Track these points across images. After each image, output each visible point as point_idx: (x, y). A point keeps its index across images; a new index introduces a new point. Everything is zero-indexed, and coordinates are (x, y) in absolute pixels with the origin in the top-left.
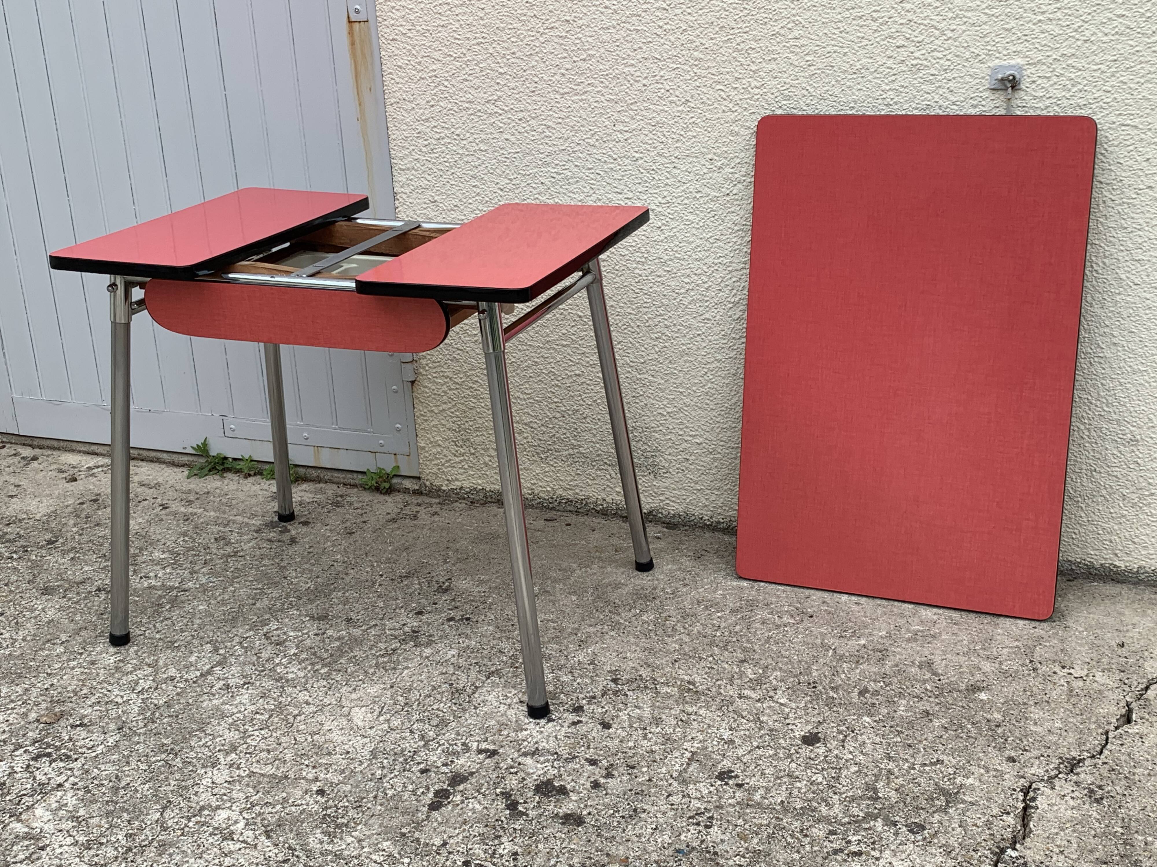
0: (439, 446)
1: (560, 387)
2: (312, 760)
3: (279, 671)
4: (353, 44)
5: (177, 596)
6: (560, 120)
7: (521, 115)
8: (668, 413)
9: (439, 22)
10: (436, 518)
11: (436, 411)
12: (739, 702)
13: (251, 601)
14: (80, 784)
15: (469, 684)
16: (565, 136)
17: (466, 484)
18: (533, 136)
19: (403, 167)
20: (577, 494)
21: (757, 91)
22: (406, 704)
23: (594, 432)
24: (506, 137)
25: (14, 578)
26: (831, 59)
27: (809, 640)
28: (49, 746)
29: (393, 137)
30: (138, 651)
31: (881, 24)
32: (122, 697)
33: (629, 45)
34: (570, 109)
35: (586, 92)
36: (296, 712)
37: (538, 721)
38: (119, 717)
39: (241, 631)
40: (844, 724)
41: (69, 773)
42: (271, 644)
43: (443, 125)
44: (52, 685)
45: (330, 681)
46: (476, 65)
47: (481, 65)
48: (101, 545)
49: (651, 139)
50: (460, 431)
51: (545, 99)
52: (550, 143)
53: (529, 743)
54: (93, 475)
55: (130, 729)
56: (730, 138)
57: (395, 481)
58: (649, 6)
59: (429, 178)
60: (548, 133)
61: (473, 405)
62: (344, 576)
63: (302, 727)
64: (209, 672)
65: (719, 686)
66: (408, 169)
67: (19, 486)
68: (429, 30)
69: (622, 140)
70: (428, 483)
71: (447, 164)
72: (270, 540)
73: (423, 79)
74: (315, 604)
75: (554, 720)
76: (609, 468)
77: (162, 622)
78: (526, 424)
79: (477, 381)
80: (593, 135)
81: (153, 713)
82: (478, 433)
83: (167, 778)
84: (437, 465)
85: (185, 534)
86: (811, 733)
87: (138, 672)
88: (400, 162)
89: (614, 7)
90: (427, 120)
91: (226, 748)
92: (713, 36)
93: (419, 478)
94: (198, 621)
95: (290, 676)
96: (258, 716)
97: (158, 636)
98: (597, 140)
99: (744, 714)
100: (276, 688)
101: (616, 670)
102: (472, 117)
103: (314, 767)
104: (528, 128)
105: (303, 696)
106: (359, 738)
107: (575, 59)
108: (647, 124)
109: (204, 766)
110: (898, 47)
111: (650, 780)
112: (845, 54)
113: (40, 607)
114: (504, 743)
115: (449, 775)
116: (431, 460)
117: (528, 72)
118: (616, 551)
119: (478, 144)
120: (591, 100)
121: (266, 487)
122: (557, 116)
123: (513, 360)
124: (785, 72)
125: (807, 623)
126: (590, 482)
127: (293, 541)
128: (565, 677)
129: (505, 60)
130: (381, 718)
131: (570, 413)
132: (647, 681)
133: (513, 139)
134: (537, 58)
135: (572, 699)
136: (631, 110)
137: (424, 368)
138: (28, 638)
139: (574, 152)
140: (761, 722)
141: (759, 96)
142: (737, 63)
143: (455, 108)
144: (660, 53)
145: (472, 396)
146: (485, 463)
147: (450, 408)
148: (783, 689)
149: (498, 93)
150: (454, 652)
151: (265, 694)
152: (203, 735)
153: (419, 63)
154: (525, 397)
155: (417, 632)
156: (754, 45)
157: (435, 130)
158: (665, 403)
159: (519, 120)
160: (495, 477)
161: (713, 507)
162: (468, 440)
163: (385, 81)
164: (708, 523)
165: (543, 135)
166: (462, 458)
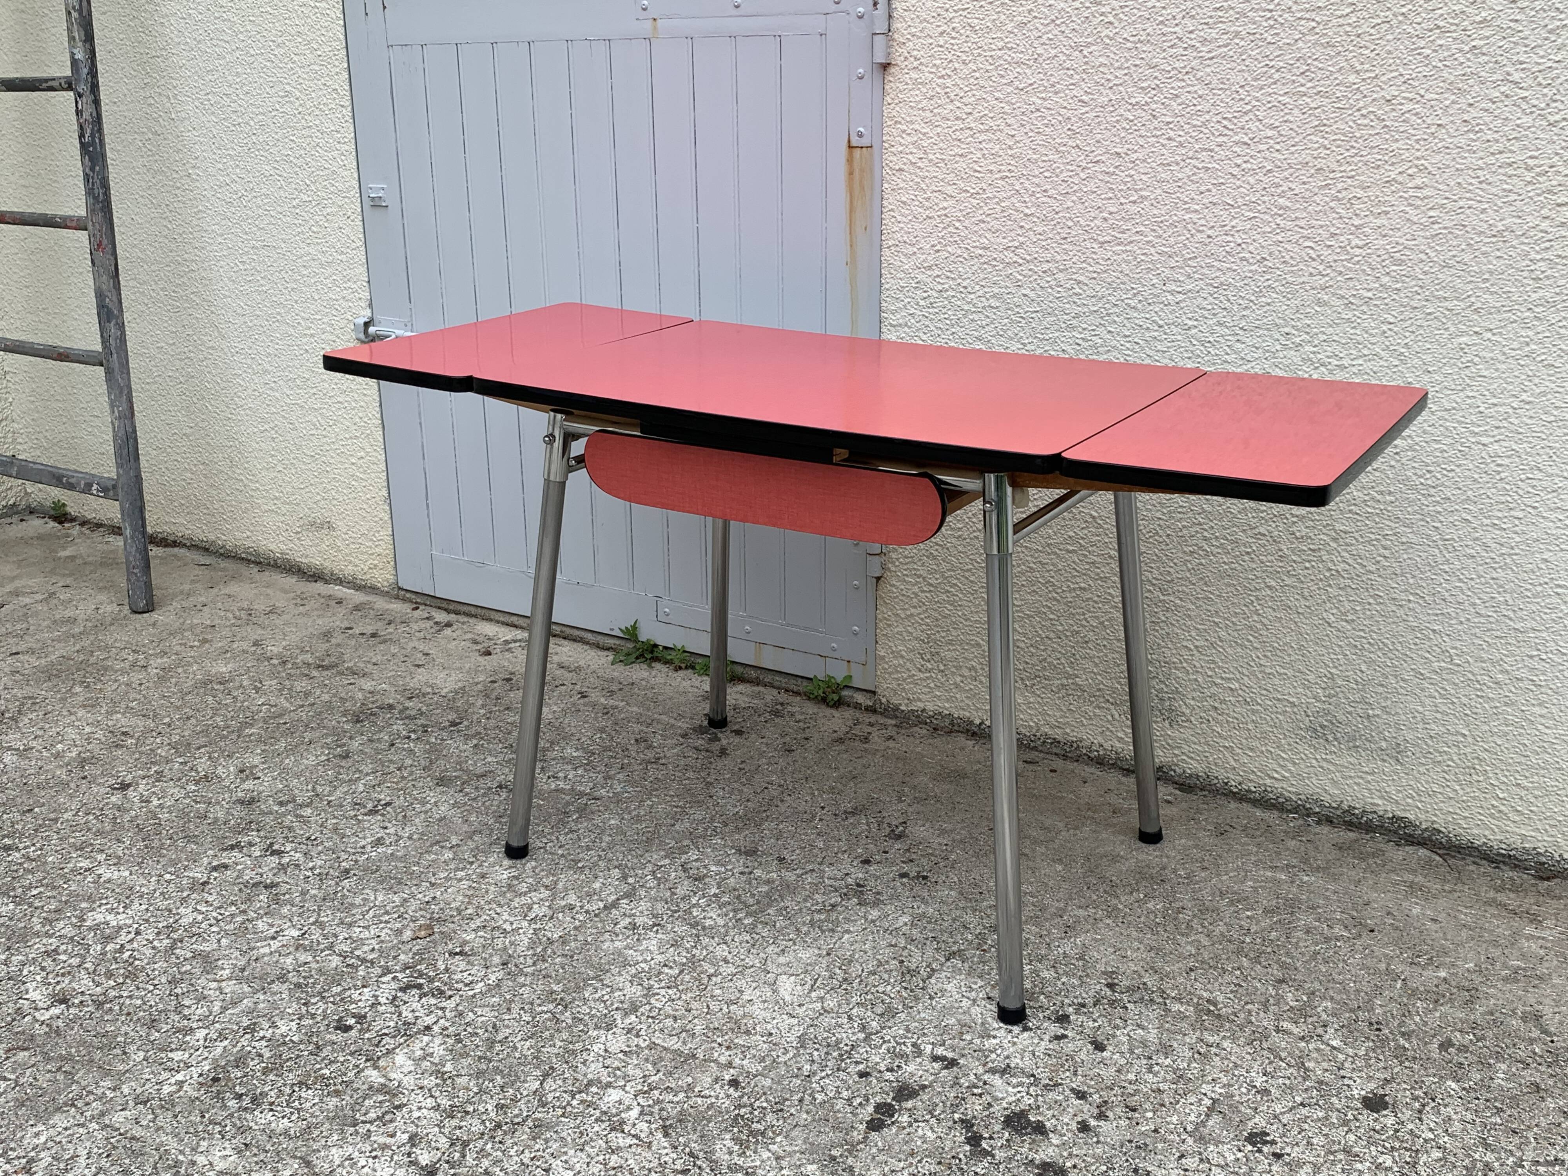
0: (902, 657)
1: (1058, 601)
2: (726, 1037)
3: (695, 914)
4: (851, 173)
5: (586, 804)
6: (1095, 275)
7: (1046, 266)
8: (1196, 647)
9: (956, 150)
10: (891, 743)
11: (903, 616)
12: (1276, 1038)
13: (669, 821)
14: (451, 1029)
15: (924, 964)
16: (1100, 294)
17: (930, 707)
18: (1059, 292)
19: (894, 323)
20: (1068, 734)
21: (1358, 251)
22: (845, 980)
24: (1025, 292)
25: (409, 762)
26: (1462, 216)
27: (1369, 962)
28: (421, 975)
29: (887, 286)
30: (536, 867)
31: (1539, 175)
32: (512, 924)
33: (1194, 187)
34: (1109, 262)
35: (1131, 242)
36: (712, 971)
37: (1010, 1027)
38: (505, 949)
39: (655, 856)
40: (1421, 1088)
41: (440, 1013)
42: (689, 877)
43: (949, 274)
44: (434, 898)
45: (754, 935)
46: (997, 203)
47: (1003, 204)
48: (509, 733)
49: (1210, 304)
50: (928, 642)
51: (1079, 248)
52: (1079, 302)
53: (998, 1056)
54: (508, 650)
55: (516, 965)
56: (1317, 308)
57: (845, 693)
58: (1225, 139)
60: (1078, 290)
61: (948, 612)
62: (779, 804)
63: (718, 992)
64: (615, 905)
65: (1250, 1012)
66: (900, 325)
67: (427, 654)
68: (943, 160)
69: (1172, 303)
70: (884, 700)
72: (697, 749)
73: (930, 218)
74: (743, 834)
75: (1031, 1030)
76: (1112, 707)
77: (566, 834)
79: (956, 585)
80: (1135, 295)
81: (545, 950)
83: (552, 1036)
84: (898, 679)
85: (602, 730)
86: (1375, 1095)
87: (533, 894)
88: (891, 316)
89: (1178, 139)
90: (930, 268)
91: (626, 1006)
92: (1306, 180)
93: (874, 693)
94: (607, 839)
95: (708, 923)
96: (666, 970)
97: (560, 852)
98: (1140, 301)
99: (1283, 1055)
100: (691, 936)
101: (1113, 972)
102: (985, 266)
103: (728, 1048)
104: (1053, 283)
105: (721, 951)
106: (785, 1017)
107: (1123, 200)
108: (1207, 285)
109: (597, 1027)
110: (1559, 205)
111: (1156, 1131)
112: (1484, 211)
113: (433, 801)
114: (966, 1052)
115: (895, 1084)
116: (890, 674)
117: (1061, 215)
118: (1114, 812)
119: (988, 300)
120: (1138, 252)
121: (697, 684)
122: (1091, 269)
124: (1399, 229)
125: (1366, 939)
126: (1085, 722)
127: (723, 752)
128: (1046, 972)
129: (1033, 199)
130: (814, 994)
131: (1068, 634)
132: (1153, 992)
133: (1032, 295)
134: (1074, 198)
135: (1054, 1004)
136: (1189, 266)
137: (893, 563)
138: (415, 837)
139: (1108, 315)
140: (1307, 1070)
141: (1360, 258)
142: (1334, 215)
143: (965, 255)
144: (1234, 198)
145: (948, 602)
146: (955, 683)
147: (920, 614)
148: (1336, 1026)
149: (1021, 238)
150: (906, 919)
151: (676, 941)
152: (599, 985)
153: (928, 199)
155: (862, 886)
156: (1360, 193)
157: (938, 280)
158: (1193, 634)
159: (1044, 272)
160: (967, 701)
161: (1244, 771)
162: (937, 653)
163: (884, 219)
164: (1235, 790)
165: (1071, 292)
166: (929, 675)
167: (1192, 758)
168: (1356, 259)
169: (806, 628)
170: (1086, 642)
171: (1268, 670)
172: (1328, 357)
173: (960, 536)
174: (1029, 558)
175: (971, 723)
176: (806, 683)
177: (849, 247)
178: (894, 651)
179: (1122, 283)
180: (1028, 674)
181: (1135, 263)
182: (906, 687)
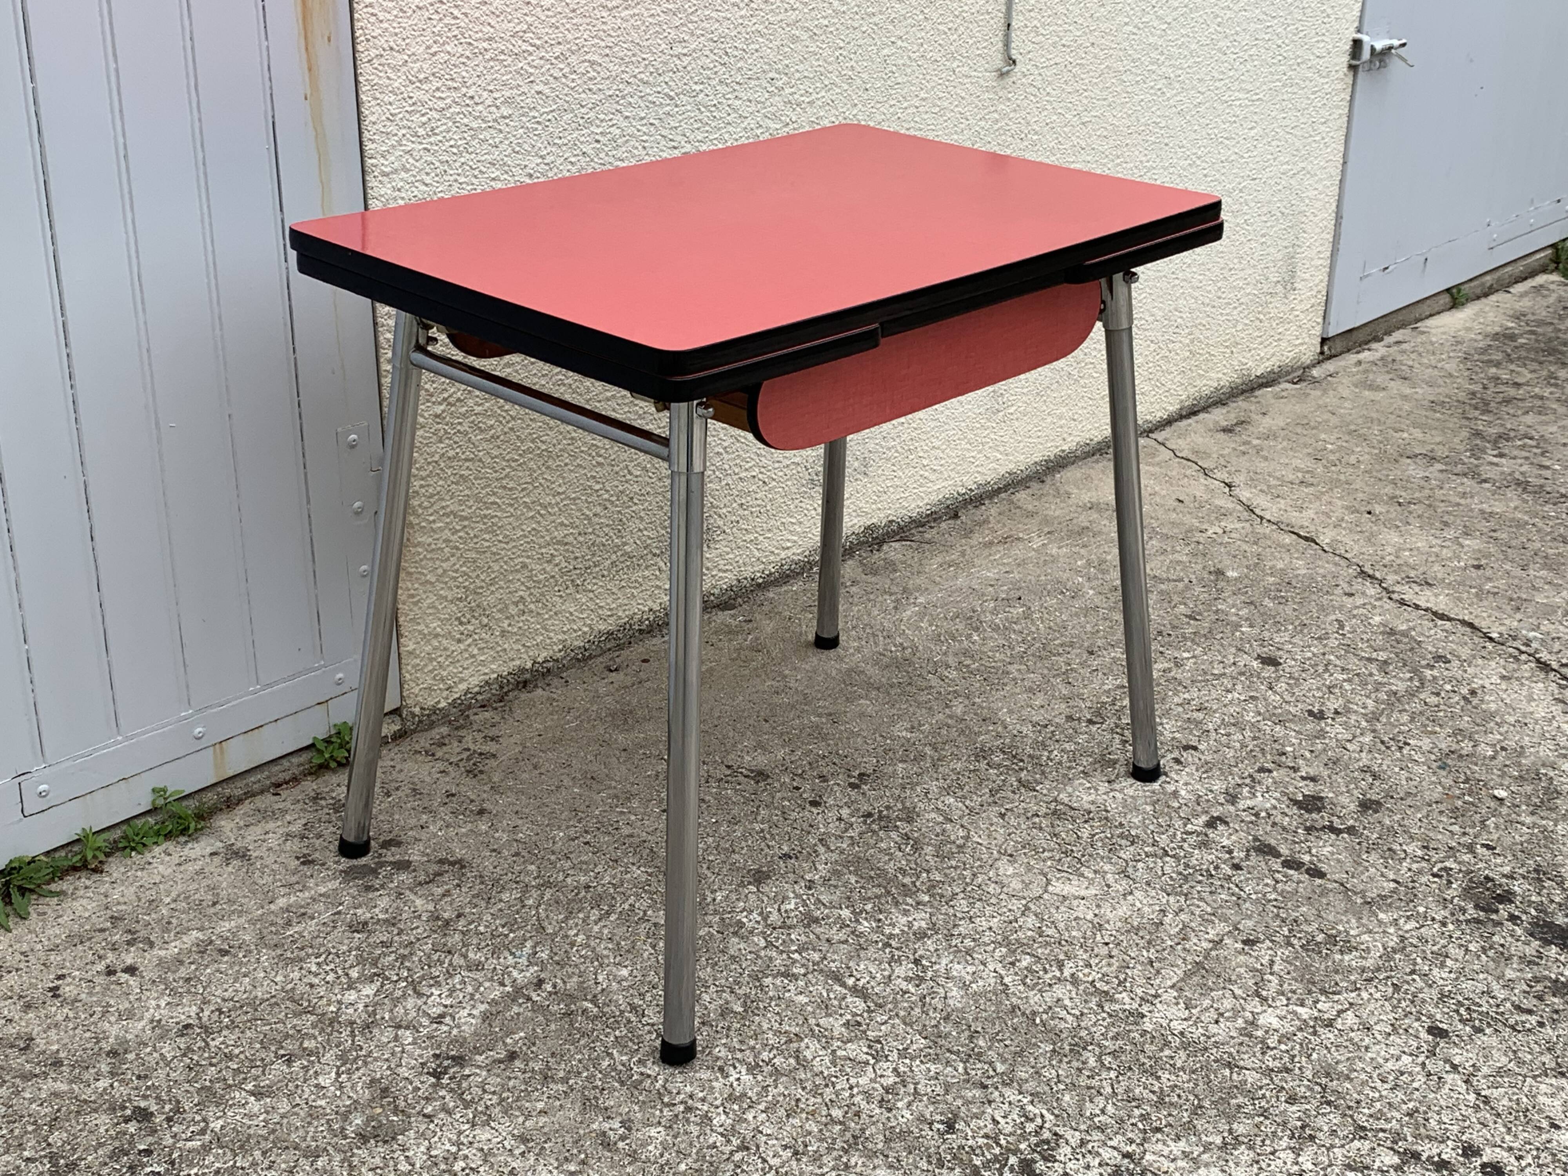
0: (437, 636)
6: (607, 51)
7: (557, 50)
10: (507, 740)
11: (433, 580)
16: (614, 74)
17: (475, 681)
18: (573, 81)
19: (388, 170)
20: (620, 618)
23: (642, 514)
24: (538, 88)
29: (374, 120)
34: (619, 32)
43: (450, 83)
49: (712, 62)
50: (466, 597)
51: (588, 20)
52: (594, 88)
56: (792, 46)
59: (428, 180)
60: (592, 74)
61: (486, 544)
66: (396, 171)
69: (680, 68)
70: (417, 710)
71: (455, 150)
73: (421, 8)
76: (659, 560)
78: (559, 543)
79: (493, 503)
80: (646, 65)
82: (493, 588)
84: (433, 670)
88: (382, 161)
93: (403, 708)
98: (651, 73)
102: (492, 63)
104: (567, 70)
116: (423, 668)
119: (498, 108)
120: (646, 14)
122: (603, 44)
123: (544, 447)
126: (635, 592)
131: (614, 499)
133: (547, 91)
136: (692, 22)
139: (623, 97)
143: (468, 53)
145: (486, 531)
146: (501, 632)
147: (454, 564)
149: (528, 19)
154: (558, 499)
157: (438, 94)
159: (556, 58)
160: (516, 647)
161: (766, 556)
162: (478, 606)
163: (358, 20)
164: (760, 581)
165: (585, 78)
166: (470, 640)
167: (726, 571)
169: (293, 677)
170: (632, 498)
173: (492, 437)
175: (523, 670)
176: (304, 757)
177: (307, 71)
178: (425, 635)
179: (634, 55)
180: (578, 572)
181: (644, 28)
182: (445, 673)
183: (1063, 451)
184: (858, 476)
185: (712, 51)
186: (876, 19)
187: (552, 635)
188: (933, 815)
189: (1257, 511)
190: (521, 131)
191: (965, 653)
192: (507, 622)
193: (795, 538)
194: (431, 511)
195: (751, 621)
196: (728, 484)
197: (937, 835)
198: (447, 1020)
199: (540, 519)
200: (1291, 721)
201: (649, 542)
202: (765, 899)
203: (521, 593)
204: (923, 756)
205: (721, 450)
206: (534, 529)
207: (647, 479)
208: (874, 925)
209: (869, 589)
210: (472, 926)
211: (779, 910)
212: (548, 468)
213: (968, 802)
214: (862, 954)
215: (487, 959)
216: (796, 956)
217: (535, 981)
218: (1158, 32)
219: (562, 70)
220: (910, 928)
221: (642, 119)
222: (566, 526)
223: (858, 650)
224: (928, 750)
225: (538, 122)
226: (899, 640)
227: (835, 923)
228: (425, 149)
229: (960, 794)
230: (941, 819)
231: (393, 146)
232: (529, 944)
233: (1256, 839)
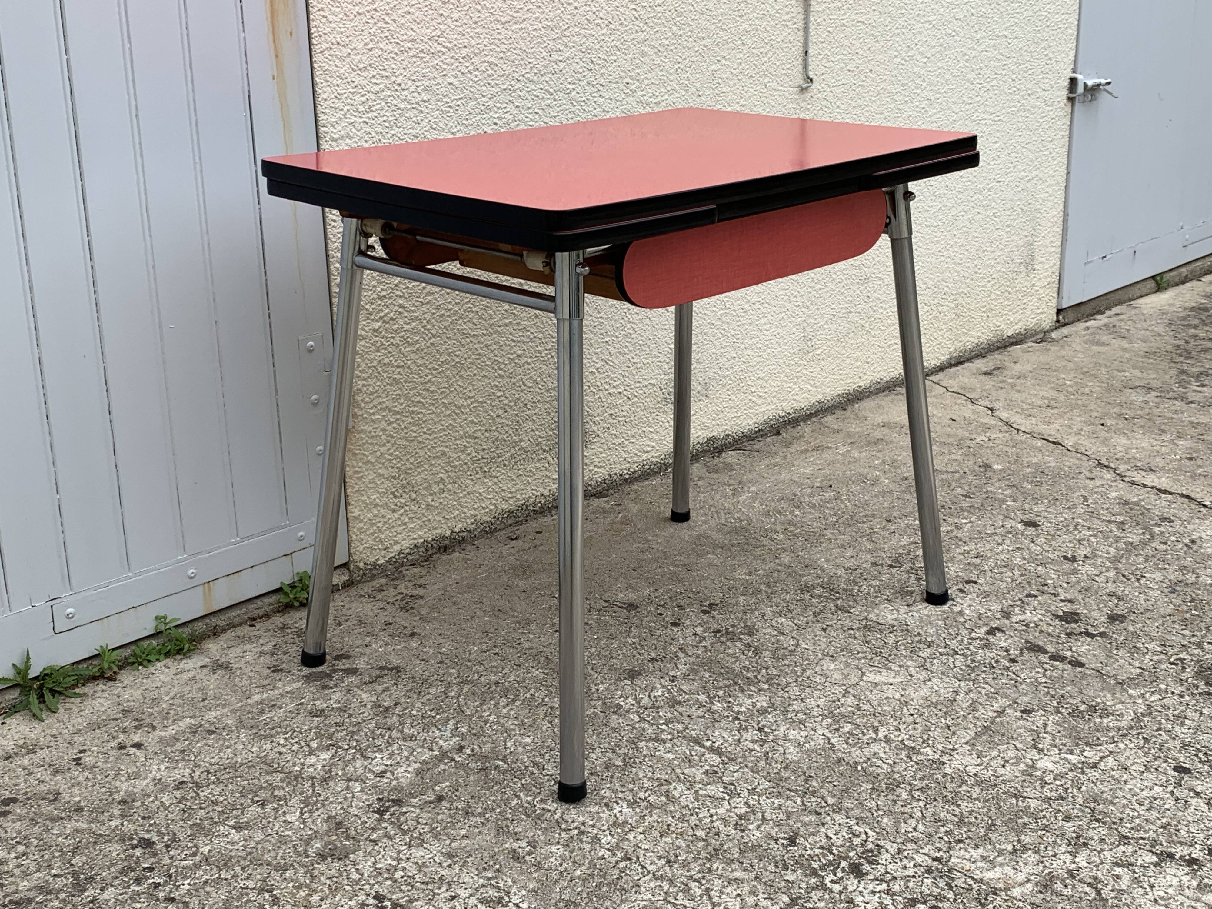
0: (376, 505)
1: (503, 377)
6: (502, 55)
7: (464, 52)
11: (373, 461)
16: (507, 72)
17: (406, 544)
18: (476, 76)
19: (336, 136)
20: (518, 500)
23: (534, 418)
24: (449, 80)
34: (510, 41)
35: (524, 20)
43: (383, 72)
49: (581, 68)
50: (399, 476)
51: (487, 31)
52: (492, 83)
56: (641, 59)
60: (490, 72)
61: (414, 434)
66: (342, 138)
69: (558, 71)
70: (361, 565)
71: (387, 124)
73: (360, 14)
78: (470, 437)
79: (419, 402)
80: (532, 68)
82: (419, 470)
84: (373, 533)
88: (332, 129)
90: (365, 69)
93: (351, 563)
98: (536, 74)
102: (414, 59)
104: (471, 68)
108: (578, 51)
116: (365, 532)
119: (419, 93)
120: (530, 28)
122: (498, 49)
123: (457, 360)
126: (530, 480)
131: (512, 404)
133: (456, 83)
136: (566, 36)
139: (514, 91)
143: (396, 50)
145: (413, 424)
146: (427, 505)
147: (389, 449)
149: (441, 27)
154: (469, 402)
157: (374, 81)
158: (594, 359)
159: (463, 58)
160: (437, 518)
161: (631, 457)
162: (408, 483)
163: (313, 20)
164: (627, 476)
165: (485, 75)
166: (402, 511)
167: (600, 467)
168: (659, 15)
169: (265, 533)
170: (526, 405)
171: (639, 366)
172: (650, 97)
173: (417, 350)
174: (477, 346)
175: (444, 538)
176: (274, 598)
177: (274, 58)
178: (367, 504)
179: (522, 59)
180: (485, 461)
181: (529, 39)
182: (383, 536)
183: (860, 387)
184: (701, 398)
185: (581, 59)
186: (704, 42)
187: (466, 510)
188: (769, 630)
189: (1014, 425)
190: (437, 112)
191: (790, 523)
192: (430, 498)
193: (654, 444)
194: (371, 405)
195: (620, 505)
196: (600, 398)
197: (773, 644)
198: (388, 775)
199: (455, 417)
200: (1050, 563)
201: (540, 440)
202: (638, 689)
203: (442, 475)
204: (760, 591)
205: (594, 370)
206: (451, 424)
207: (537, 390)
208: (725, 705)
209: (712, 483)
210: (407, 711)
211: (649, 696)
212: (461, 376)
213: (796, 621)
214: (717, 725)
215: (419, 733)
216: (664, 727)
217: (457, 747)
218: (921, 64)
219: (467, 67)
220: (754, 707)
221: (529, 108)
222: (476, 424)
223: (705, 522)
224: (763, 587)
225: (450, 107)
226: (736, 515)
227: (694, 704)
228: (364, 122)
229: (790, 616)
230: (776, 633)
231: (340, 118)
232: (451, 722)
233: (1027, 642)
